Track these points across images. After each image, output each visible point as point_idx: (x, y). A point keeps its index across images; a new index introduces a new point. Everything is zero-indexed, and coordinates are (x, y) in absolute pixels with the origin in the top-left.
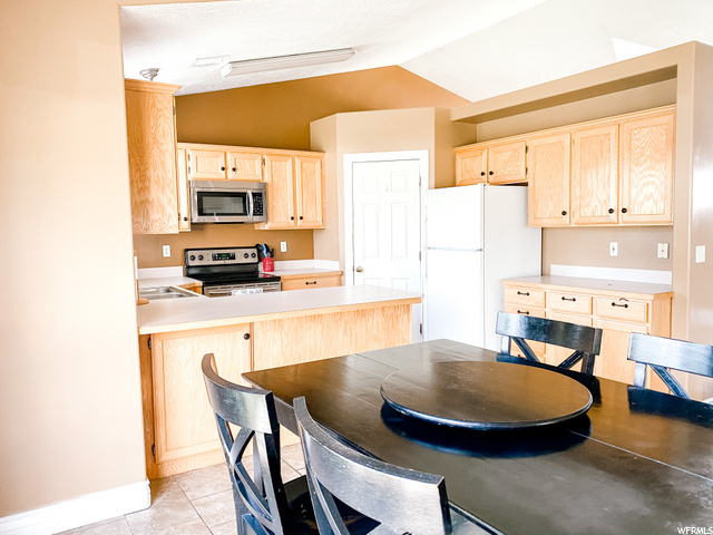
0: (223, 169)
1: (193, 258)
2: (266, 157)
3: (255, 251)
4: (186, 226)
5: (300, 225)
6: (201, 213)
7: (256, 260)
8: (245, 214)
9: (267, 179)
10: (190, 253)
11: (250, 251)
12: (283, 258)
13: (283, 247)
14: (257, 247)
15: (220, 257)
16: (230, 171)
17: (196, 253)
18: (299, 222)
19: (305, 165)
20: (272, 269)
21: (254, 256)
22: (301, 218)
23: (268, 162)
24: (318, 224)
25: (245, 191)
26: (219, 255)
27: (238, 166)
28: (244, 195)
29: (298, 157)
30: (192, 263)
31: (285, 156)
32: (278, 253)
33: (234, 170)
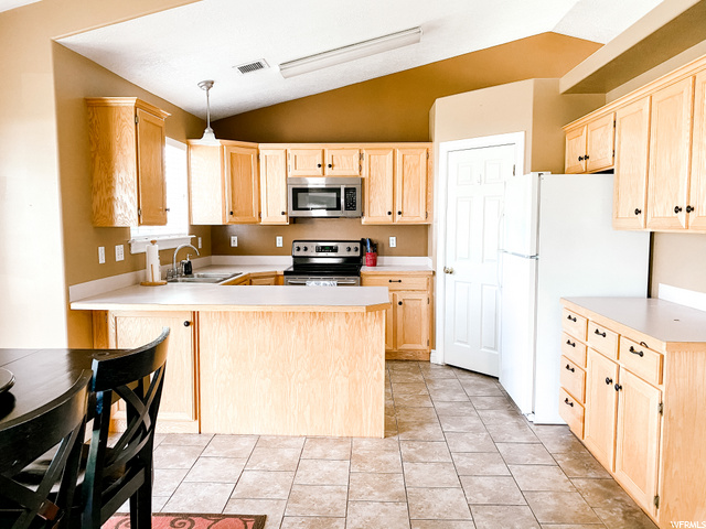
0: (319, 166)
1: (299, 249)
2: (364, 152)
3: (358, 245)
4: (283, 220)
5: (398, 219)
6: (295, 207)
7: (358, 254)
8: (338, 208)
9: (365, 174)
10: (296, 244)
11: (352, 245)
12: (391, 253)
13: (393, 242)
14: (363, 242)
15: (323, 249)
16: (327, 168)
17: (302, 245)
18: (398, 217)
19: (407, 157)
20: (374, 264)
21: (357, 250)
22: (400, 213)
23: (366, 157)
24: (421, 220)
25: (338, 187)
26: (323, 247)
27: (335, 163)
28: (338, 190)
29: (401, 149)
30: (297, 254)
31: (385, 149)
32: (386, 248)
33: (330, 166)
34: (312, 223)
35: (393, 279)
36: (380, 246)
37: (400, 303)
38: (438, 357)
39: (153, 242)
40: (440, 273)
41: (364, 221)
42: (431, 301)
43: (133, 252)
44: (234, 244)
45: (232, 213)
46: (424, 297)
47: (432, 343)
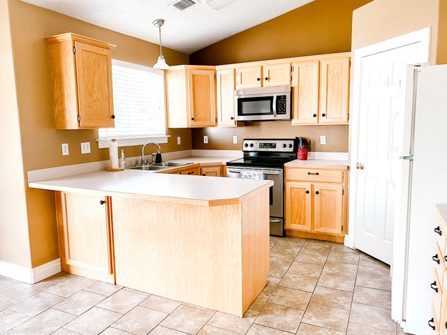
0: (258, 79)
1: (247, 145)
2: (294, 65)
3: (292, 143)
4: (232, 123)
5: (322, 121)
6: (240, 113)
7: (291, 150)
8: (272, 113)
9: (294, 84)
10: (245, 142)
11: (288, 143)
12: (322, 149)
13: (323, 140)
14: (296, 141)
16: (264, 80)
17: (249, 142)
18: (322, 119)
19: (331, 66)
20: (305, 158)
21: (291, 146)
22: (324, 115)
23: (296, 70)
24: (343, 121)
25: (272, 95)
26: (265, 144)
27: (271, 76)
28: (271, 98)
29: (326, 59)
30: (245, 149)
31: (312, 61)
32: (317, 145)
33: (267, 79)
34: (259, 125)
35: (311, 171)
36: (312, 143)
37: (317, 193)
38: (350, 241)
39: (113, 140)
40: (353, 168)
41: (294, 122)
42: (345, 192)
43: (100, 147)
44: (206, 141)
45: (193, 119)
46: (339, 188)
47: (345, 228)
